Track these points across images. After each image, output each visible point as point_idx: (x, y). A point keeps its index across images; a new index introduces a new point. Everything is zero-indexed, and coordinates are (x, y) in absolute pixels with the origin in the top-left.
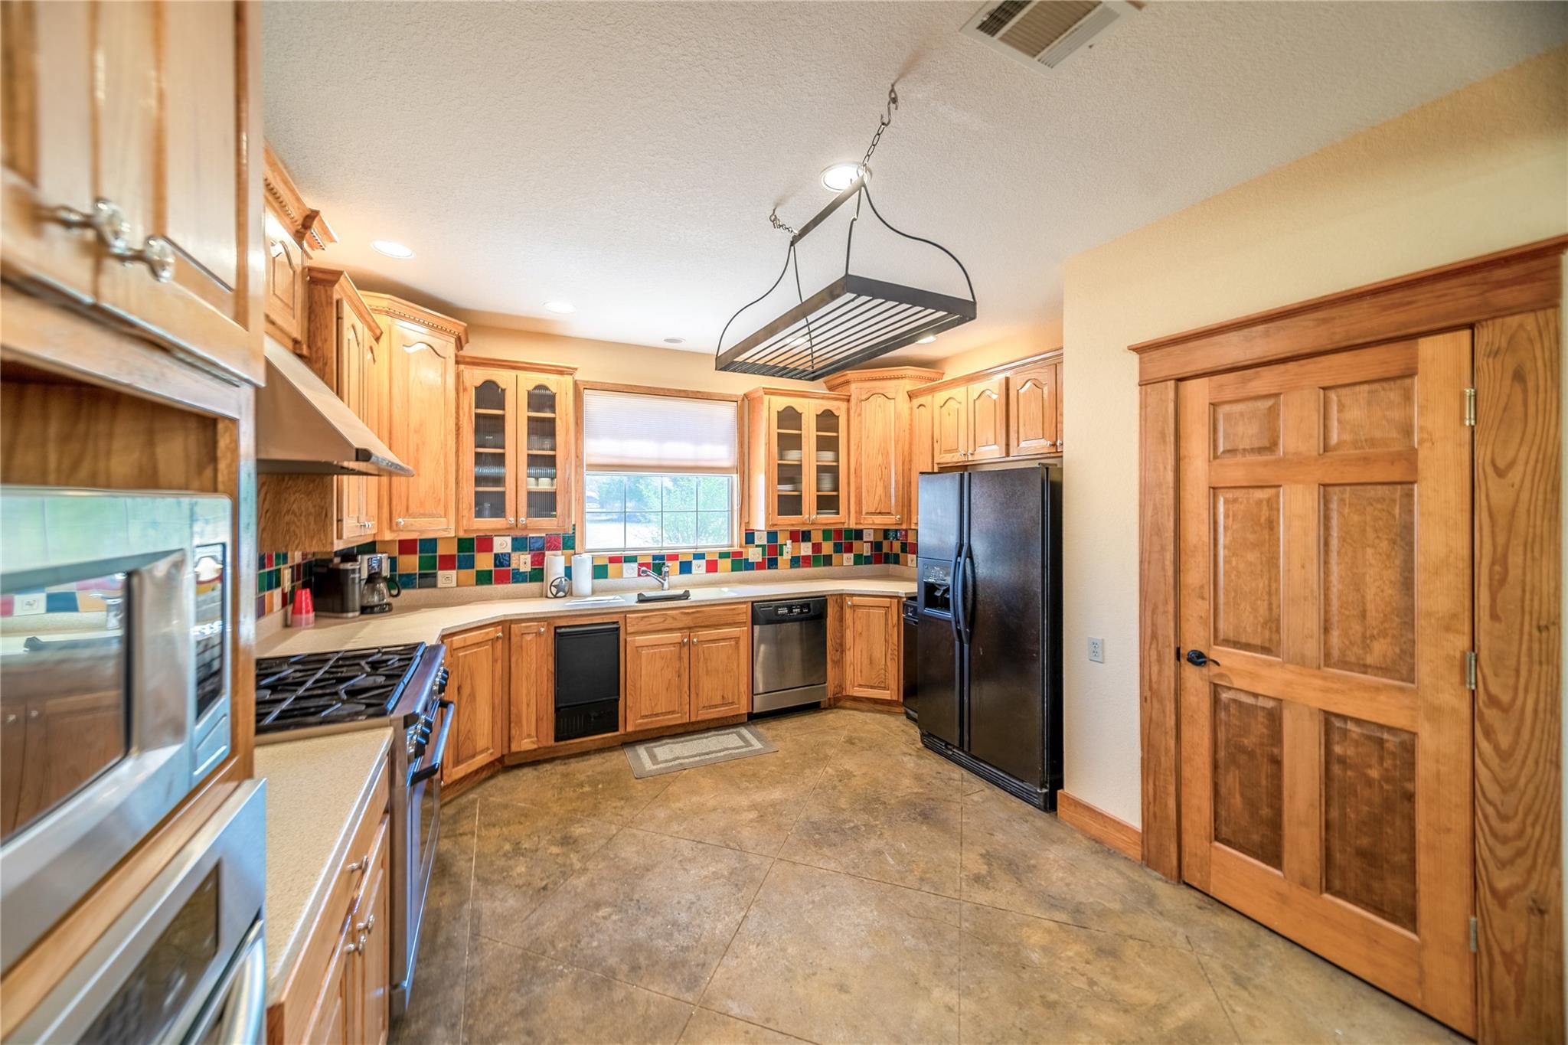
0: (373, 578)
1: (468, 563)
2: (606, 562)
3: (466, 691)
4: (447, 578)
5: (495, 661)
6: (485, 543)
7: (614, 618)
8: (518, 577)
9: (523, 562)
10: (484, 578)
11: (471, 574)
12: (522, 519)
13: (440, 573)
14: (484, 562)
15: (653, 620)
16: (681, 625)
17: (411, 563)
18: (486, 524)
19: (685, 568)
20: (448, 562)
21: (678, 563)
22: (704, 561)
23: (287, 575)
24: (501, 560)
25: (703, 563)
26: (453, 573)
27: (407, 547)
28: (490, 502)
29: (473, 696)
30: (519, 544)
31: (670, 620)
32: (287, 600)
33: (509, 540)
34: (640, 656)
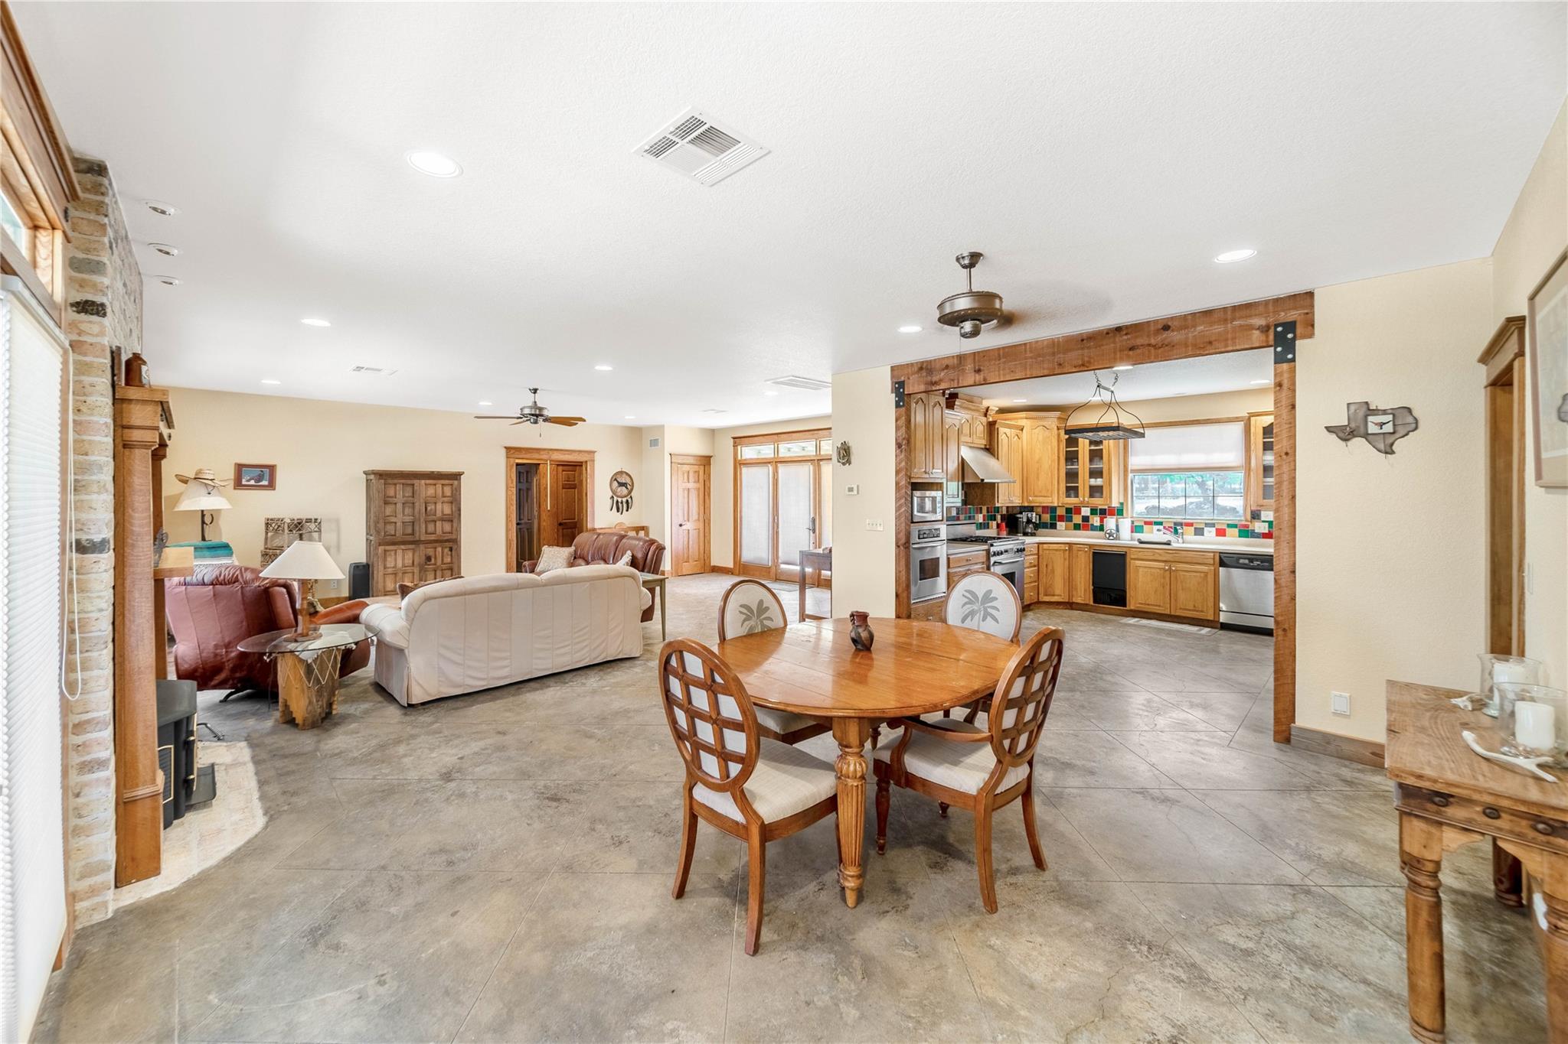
0: (1029, 521)
1: (1070, 520)
2: (1142, 524)
3: (1050, 567)
4: (1061, 525)
5: (1065, 559)
6: (1078, 510)
7: (1125, 550)
8: (1093, 528)
9: (1096, 521)
10: (1077, 527)
11: (1071, 524)
12: (1086, 499)
13: (1058, 523)
14: (1077, 519)
15: (1146, 554)
16: (1164, 559)
17: (1047, 518)
18: (1072, 501)
19: (1199, 532)
20: (1061, 518)
21: (1193, 528)
22: (1214, 529)
23: (999, 517)
24: (1086, 519)
25: (1213, 530)
26: (1063, 524)
27: (1045, 509)
28: (1072, 491)
29: (1053, 571)
30: (1094, 511)
31: (1157, 555)
32: (998, 526)
33: (1089, 509)
34: (1138, 571)
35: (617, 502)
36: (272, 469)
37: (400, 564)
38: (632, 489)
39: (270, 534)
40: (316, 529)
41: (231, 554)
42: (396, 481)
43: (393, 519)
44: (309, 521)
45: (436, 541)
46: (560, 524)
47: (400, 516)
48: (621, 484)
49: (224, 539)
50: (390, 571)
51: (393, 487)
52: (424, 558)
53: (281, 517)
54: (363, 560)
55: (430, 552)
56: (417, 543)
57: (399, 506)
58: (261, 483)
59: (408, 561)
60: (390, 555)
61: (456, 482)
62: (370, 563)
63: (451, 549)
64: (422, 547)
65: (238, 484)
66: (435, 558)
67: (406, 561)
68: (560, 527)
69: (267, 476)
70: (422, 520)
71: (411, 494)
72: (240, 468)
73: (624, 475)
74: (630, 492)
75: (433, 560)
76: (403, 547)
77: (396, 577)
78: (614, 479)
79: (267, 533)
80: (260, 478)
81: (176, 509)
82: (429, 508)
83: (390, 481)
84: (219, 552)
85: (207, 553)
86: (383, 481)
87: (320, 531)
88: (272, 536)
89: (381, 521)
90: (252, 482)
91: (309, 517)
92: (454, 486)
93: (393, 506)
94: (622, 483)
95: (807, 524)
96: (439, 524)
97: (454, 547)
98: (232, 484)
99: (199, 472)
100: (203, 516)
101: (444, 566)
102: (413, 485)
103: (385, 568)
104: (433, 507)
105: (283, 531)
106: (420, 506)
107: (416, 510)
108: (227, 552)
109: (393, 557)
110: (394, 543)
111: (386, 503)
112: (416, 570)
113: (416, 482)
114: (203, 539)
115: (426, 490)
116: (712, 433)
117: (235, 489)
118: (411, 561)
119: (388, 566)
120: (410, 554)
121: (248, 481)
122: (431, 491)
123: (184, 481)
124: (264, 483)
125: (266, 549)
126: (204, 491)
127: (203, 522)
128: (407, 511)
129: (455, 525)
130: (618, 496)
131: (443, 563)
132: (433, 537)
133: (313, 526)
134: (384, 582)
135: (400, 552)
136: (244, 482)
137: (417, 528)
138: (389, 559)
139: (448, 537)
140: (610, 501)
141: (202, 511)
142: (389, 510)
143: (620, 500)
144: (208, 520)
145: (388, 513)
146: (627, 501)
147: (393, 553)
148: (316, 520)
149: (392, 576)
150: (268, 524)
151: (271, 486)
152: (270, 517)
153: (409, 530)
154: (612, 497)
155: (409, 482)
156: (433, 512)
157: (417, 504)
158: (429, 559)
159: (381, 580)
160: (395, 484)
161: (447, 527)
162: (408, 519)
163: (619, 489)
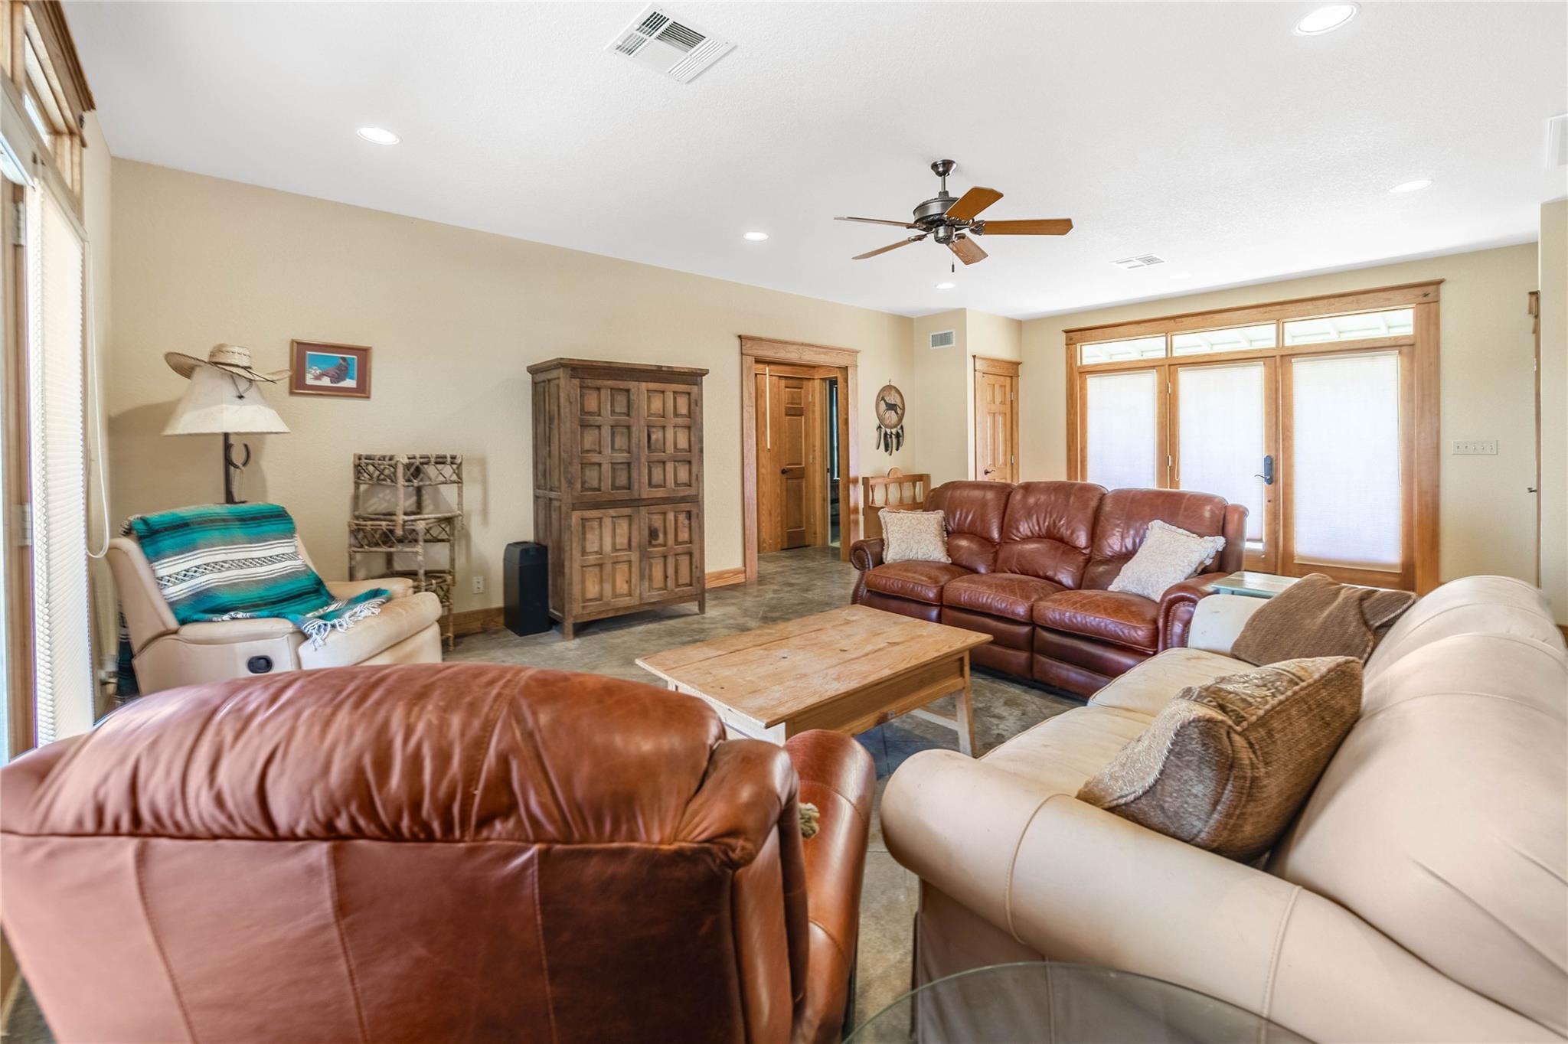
35: (886, 434)
36: (363, 353)
37: (608, 546)
38: (903, 414)
39: (363, 487)
40: (454, 478)
41: (290, 533)
42: (599, 383)
43: (595, 458)
44: (441, 460)
45: (665, 501)
46: (784, 472)
47: (607, 451)
48: (891, 407)
49: (274, 498)
50: (592, 559)
51: (595, 394)
52: (646, 532)
53: (388, 453)
54: (529, 536)
55: (657, 521)
56: (636, 503)
57: (606, 431)
58: (342, 384)
59: (622, 541)
60: (592, 528)
61: (695, 389)
62: (550, 544)
63: (689, 517)
64: (643, 511)
65: (298, 385)
66: (665, 534)
67: (618, 540)
68: (785, 476)
69: (354, 370)
70: (643, 460)
71: (624, 410)
72: (301, 351)
73: (893, 392)
74: (901, 419)
75: (661, 536)
76: (612, 512)
77: (601, 570)
78: (881, 398)
79: (357, 485)
80: (341, 373)
81: (169, 432)
82: (654, 437)
83: (590, 382)
84: (267, 528)
85: (238, 531)
86: (577, 382)
87: (459, 482)
88: (366, 491)
89: (576, 461)
90: (326, 381)
91: (441, 453)
92: (693, 397)
93: (596, 431)
94: (891, 402)
95: (1259, 468)
96: (670, 466)
97: (695, 511)
98: (284, 384)
99: (219, 349)
100: (228, 447)
101: (679, 548)
102: (628, 391)
103: (584, 553)
104: (660, 435)
105: (394, 480)
106: (639, 433)
107: (634, 441)
108: (282, 527)
109: (597, 532)
110: (597, 506)
111: (584, 425)
112: (634, 556)
113: (632, 385)
114: (230, 499)
115: (650, 401)
116: (1020, 326)
117: (292, 393)
118: (625, 541)
119: (588, 550)
120: (623, 527)
121: (318, 378)
122: (657, 404)
123: (185, 368)
124: (350, 383)
125: (357, 518)
126: (227, 390)
127: (228, 462)
128: (620, 441)
129: (694, 469)
130: (886, 426)
131: (677, 542)
132: (660, 493)
133: (447, 470)
134: (583, 582)
135: (607, 522)
136: (310, 380)
137: (635, 475)
138: (589, 536)
139: (684, 492)
140: (876, 434)
141: (226, 435)
142: (590, 438)
143: (888, 431)
144: (237, 456)
145: (587, 447)
146: (898, 433)
147: (596, 524)
148: (453, 458)
149: (596, 570)
150: (359, 469)
151: (362, 390)
152: (364, 452)
153: (622, 480)
154: (880, 427)
155: (621, 384)
156: (660, 446)
157: (634, 429)
158: (653, 534)
159: (576, 578)
160: (598, 389)
161: (683, 474)
162: (621, 457)
163: (888, 414)
